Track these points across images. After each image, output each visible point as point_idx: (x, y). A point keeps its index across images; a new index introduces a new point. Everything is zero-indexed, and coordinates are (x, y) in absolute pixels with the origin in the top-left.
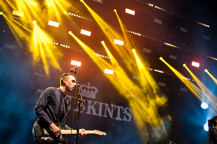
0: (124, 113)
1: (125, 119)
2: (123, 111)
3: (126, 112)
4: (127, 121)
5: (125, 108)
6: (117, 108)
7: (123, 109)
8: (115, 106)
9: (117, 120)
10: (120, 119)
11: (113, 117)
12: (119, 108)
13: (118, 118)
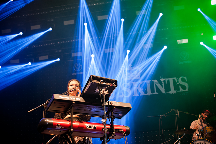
0: (178, 83)
1: (181, 90)
2: (177, 82)
3: (180, 82)
4: (184, 91)
5: (179, 78)
6: (168, 81)
7: (176, 80)
8: (166, 79)
9: (172, 93)
10: (175, 92)
11: (165, 92)
12: (171, 80)
13: (172, 91)
